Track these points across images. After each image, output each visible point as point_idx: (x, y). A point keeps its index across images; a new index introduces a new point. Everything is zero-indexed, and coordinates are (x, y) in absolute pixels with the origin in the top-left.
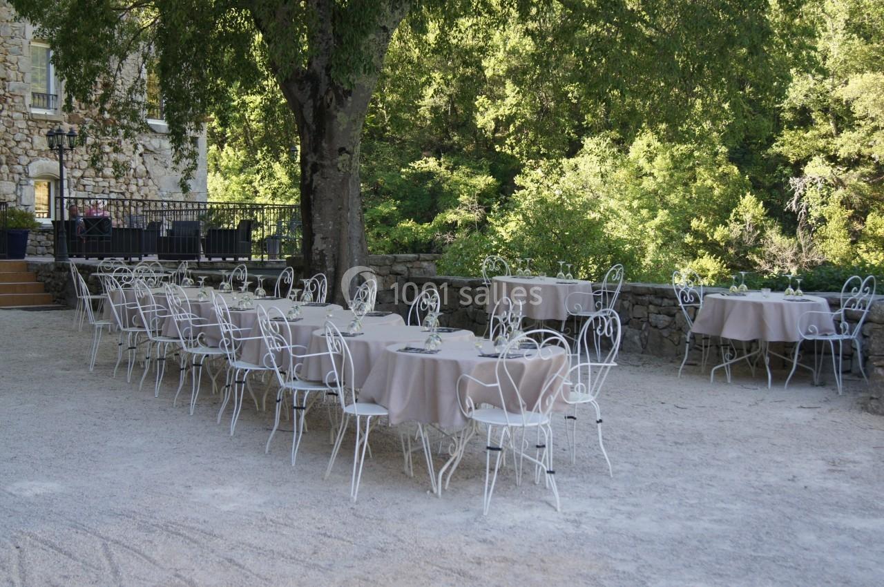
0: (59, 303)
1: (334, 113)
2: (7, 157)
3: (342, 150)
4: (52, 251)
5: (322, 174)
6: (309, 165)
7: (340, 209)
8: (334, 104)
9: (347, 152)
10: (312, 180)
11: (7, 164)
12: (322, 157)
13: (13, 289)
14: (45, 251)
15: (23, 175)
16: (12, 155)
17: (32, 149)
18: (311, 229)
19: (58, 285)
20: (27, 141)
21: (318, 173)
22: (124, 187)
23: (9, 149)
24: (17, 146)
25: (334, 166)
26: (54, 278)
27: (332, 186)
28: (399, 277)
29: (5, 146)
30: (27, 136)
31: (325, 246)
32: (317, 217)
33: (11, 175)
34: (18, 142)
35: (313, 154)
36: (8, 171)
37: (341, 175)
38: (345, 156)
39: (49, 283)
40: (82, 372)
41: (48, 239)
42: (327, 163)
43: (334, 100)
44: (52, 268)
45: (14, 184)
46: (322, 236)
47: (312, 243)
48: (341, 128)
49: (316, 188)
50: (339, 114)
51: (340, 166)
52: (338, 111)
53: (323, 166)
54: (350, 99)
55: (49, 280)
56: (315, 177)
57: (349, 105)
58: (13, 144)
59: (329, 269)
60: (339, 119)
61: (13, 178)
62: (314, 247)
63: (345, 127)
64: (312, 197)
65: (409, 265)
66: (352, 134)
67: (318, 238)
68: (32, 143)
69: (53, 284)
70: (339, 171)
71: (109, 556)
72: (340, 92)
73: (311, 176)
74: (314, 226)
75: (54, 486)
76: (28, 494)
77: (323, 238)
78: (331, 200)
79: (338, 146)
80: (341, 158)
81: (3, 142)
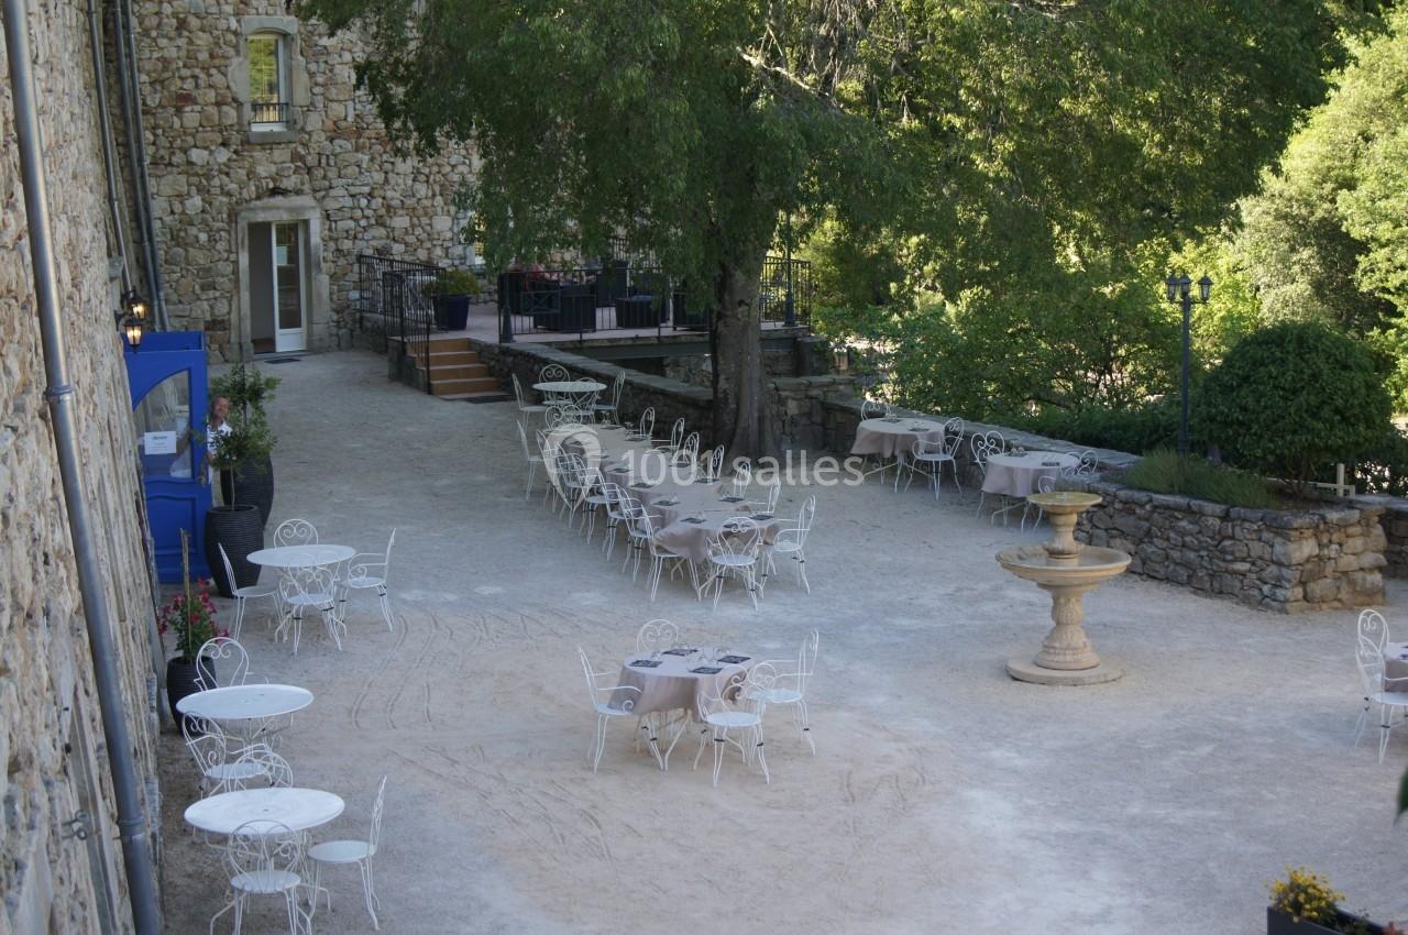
0: (503, 390)
1: (734, 271)
2: (442, 186)
3: (741, 303)
4: (496, 297)
5: (725, 322)
6: (715, 313)
7: (740, 354)
8: (733, 264)
9: (747, 304)
10: (717, 327)
11: (441, 195)
12: (724, 308)
13: (454, 373)
14: (488, 298)
16: (447, 183)
17: (470, 172)
19: (501, 370)
20: (464, 163)
21: (722, 321)
23: (443, 175)
24: (453, 171)
25: (735, 316)
26: (498, 361)
27: (734, 333)
28: (814, 401)
29: (439, 172)
30: (465, 157)
31: (728, 385)
32: (722, 359)
33: (446, 208)
34: (453, 167)
35: (718, 304)
36: (442, 203)
37: (741, 323)
38: (744, 308)
39: (493, 367)
40: (520, 500)
41: (490, 282)
42: (728, 313)
43: (734, 260)
44: (496, 351)
45: (449, 219)
47: (717, 382)
48: (739, 285)
49: (720, 334)
51: (739, 316)
53: (726, 316)
54: (745, 260)
55: (492, 363)
56: (719, 324)
58: (448, 169)
59: (731, 406)
60: (737, 277)
61: (448, 211)
63: (742, 283)
64: (717, 342)
65: (825, 389)
66: (749, 289)
67: (722, 378)
68: (470, 166)
69: (497, 368)
70: (740, 320)
71: (523, 621)
73: (717, 322)
74: (719, 368)
75: (499, 590)
76: (486, 593)
77: (726, 379)
78: (732, 346)
79: (738, 299)
80: (740, 309)
81: (435, 169)
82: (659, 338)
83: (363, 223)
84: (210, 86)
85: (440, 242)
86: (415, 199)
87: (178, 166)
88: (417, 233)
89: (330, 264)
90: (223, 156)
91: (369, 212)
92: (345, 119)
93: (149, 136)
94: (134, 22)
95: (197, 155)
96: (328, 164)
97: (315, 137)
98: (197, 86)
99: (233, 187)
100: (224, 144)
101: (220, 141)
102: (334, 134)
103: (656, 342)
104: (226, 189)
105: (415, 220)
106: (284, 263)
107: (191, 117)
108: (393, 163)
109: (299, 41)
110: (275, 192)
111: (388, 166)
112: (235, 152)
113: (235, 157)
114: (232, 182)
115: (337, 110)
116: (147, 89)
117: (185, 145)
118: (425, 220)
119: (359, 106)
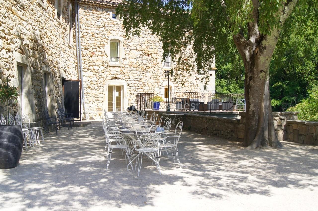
1: (259, 56)
2: (157, 81)
3: (262, 71)
5: (254, 81)
6: (249, 77)
7: (261, 94)
8: (259, 53)
9: (264, 72)
10: (249, 83)
11: (157, 83)
12: (254, 74)
15: (161, 86)
17: (164, 78)
18: (249, 102)
20: (162, 76)
21: (252, 80)
22: (190, 89)
25: (259, 77)
27: (258, 85)
28: (283, 120)
29: (156, 77)
30: (163, 74)
31: (254, 109)
32: (251, 97)
34: (160, 76)
35: (250, 73)
36: (157, 85)
37: (261, 81)
38: (263, 73)
42: (256, 76)
43: (259, 51)
45: (159, 89)
46: (253, 105)
48: (261, 63)
49: (251, 86)
50: (261, 57)
51: (261, 77)
52: (260, 56)
53: (254, 78)
54: (265, 51)
56: (251, 82)
57: (265, 53)
59: (256, 118)
60: (261, 59)
62: (250, 109)
63: (263, 62)
64: (249, 90)
65: (287, 116)
67: (252, 106)
70: (261, 79)
72: (261, 48)
73: (249, 82)
74: (250, 101)
77: (254, 106)
78: (257, 91)
79: (260, 70)
80: (261, 74)
81: (156, 76)
82: (210, 112)
83: (138, 87)
84: (100, 51)
85: (156, 94)
86: (150, 83)
87: (91, 70)
88: (150, 91)
89: (129, 97)
90: (103, 68)
91: (139, 85)
92: (134, 63)
93: (83, 61)
94: (81, 33)
95: (96, 68)
96: (129, 73)
97: (126, 66)
98: (97, 51)
99: (105, 76)
100: (103, 66)
101: (102, 64)
102: (131, 66)
103: (210, 113)
104: (103, 76)
105: (150, 88)
106: (118, 96)
107: (94, 58)
108: (145, 74)
109: (123, 43)
110: (115, 78)
111: (144, 75)
112: (106, 68)
113: (105, 69)
114: (105, 75)
115: (132, 60)
116: (83, 50)
117: (92, 65)
118: (153, 88)
119: (137, 60)
